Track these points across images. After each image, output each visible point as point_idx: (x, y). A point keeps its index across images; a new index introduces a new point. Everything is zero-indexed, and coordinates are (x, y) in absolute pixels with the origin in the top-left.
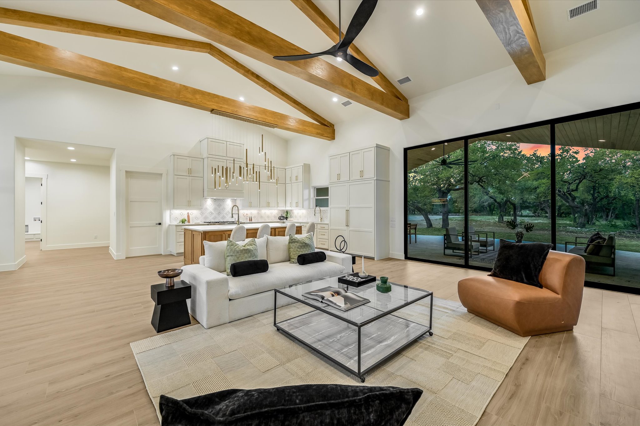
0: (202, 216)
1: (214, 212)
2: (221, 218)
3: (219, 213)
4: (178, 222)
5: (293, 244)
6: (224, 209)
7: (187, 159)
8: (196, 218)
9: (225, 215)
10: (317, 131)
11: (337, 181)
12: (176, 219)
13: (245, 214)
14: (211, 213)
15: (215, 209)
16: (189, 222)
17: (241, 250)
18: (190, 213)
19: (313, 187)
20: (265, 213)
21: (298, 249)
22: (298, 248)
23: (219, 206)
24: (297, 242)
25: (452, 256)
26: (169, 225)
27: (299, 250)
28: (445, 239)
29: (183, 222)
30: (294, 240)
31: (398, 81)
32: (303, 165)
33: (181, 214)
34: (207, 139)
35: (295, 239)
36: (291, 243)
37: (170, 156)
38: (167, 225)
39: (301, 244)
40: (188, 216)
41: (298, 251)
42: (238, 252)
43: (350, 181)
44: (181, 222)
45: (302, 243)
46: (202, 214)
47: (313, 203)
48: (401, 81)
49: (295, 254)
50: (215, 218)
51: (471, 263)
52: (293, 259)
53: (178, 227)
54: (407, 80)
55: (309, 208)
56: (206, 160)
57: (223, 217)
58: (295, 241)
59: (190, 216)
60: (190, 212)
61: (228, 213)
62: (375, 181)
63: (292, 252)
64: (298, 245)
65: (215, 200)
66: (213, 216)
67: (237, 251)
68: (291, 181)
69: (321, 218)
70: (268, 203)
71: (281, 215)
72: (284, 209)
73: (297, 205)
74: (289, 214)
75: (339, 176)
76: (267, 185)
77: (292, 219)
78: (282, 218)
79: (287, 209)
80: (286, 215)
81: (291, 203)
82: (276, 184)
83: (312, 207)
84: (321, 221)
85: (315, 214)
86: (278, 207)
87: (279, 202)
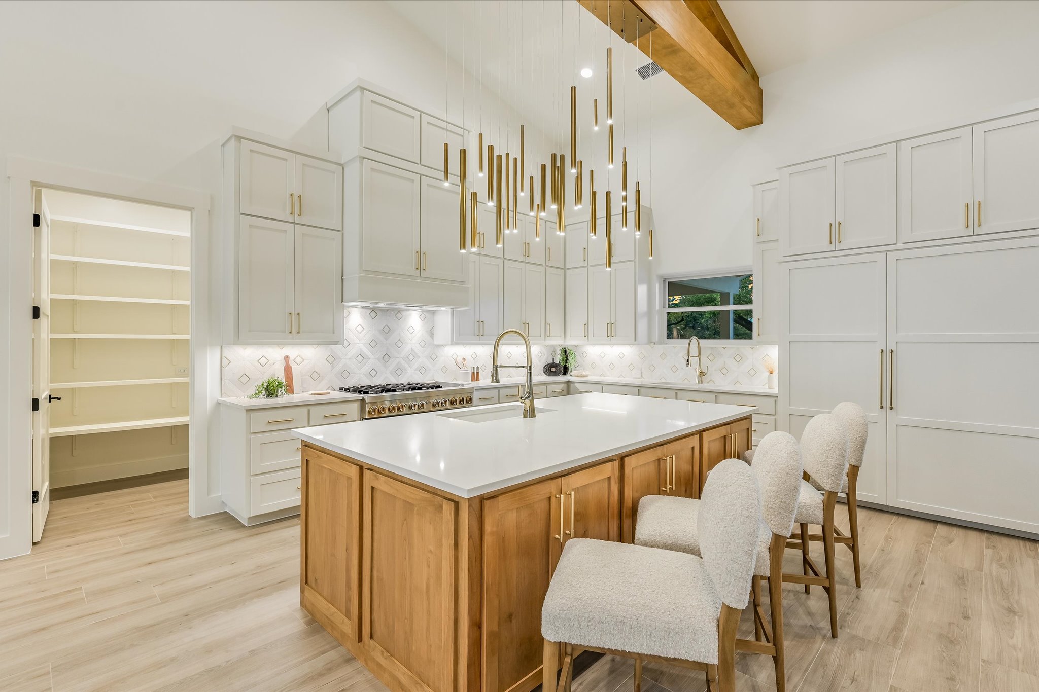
0: (333, 367)
1: (369, 354)
2: (391, 373)
3: (386, 358)
4: (253, 391)
6: (399, 343)
7: (286, 160)
8: (315, 375)
9: (403, 363)
11: (828, 247)
12: (245, 379)
13: (460, 360)
14: (360, 358)
15: (374, 344)
16: (290, 389)
18: (291, 359)
19: (660, 277)
20: (509, 355)
23: (387, 332)
26: (219, 404)
29: (270, 390)
33: (263, 361)
34: (358, 93)
37: (223, 145)
38: (209, 405)
40: (288, 370)
43: (900, 246)
44: (264, 392)
46: (333, 360)
47: (660, 325)
50: (373, 373)
53: (254, 415)
56: (353, 173)
57: (399, 370)
59: (294, 367)
60: (293, 352)
61: (411, 357)
65: (373, 314)
66: (366, 368)
68: (586, 260)
69: (702, 373)
70: (524, 323)
71: (551, 362)
72: (558, 342)
73: (612, 333)
74: (573, 356)
75: (836, 232)
76: (521, 269)
77: (584, 373)
78: (553, 369)
79: (569, 343)
80: (563, 359)
81: (587, 325)
82: (542, 269)
83: (657, 339)
84: (702, 383)
85: (688, 361)
86: (547, 338)
87: (549, 324)
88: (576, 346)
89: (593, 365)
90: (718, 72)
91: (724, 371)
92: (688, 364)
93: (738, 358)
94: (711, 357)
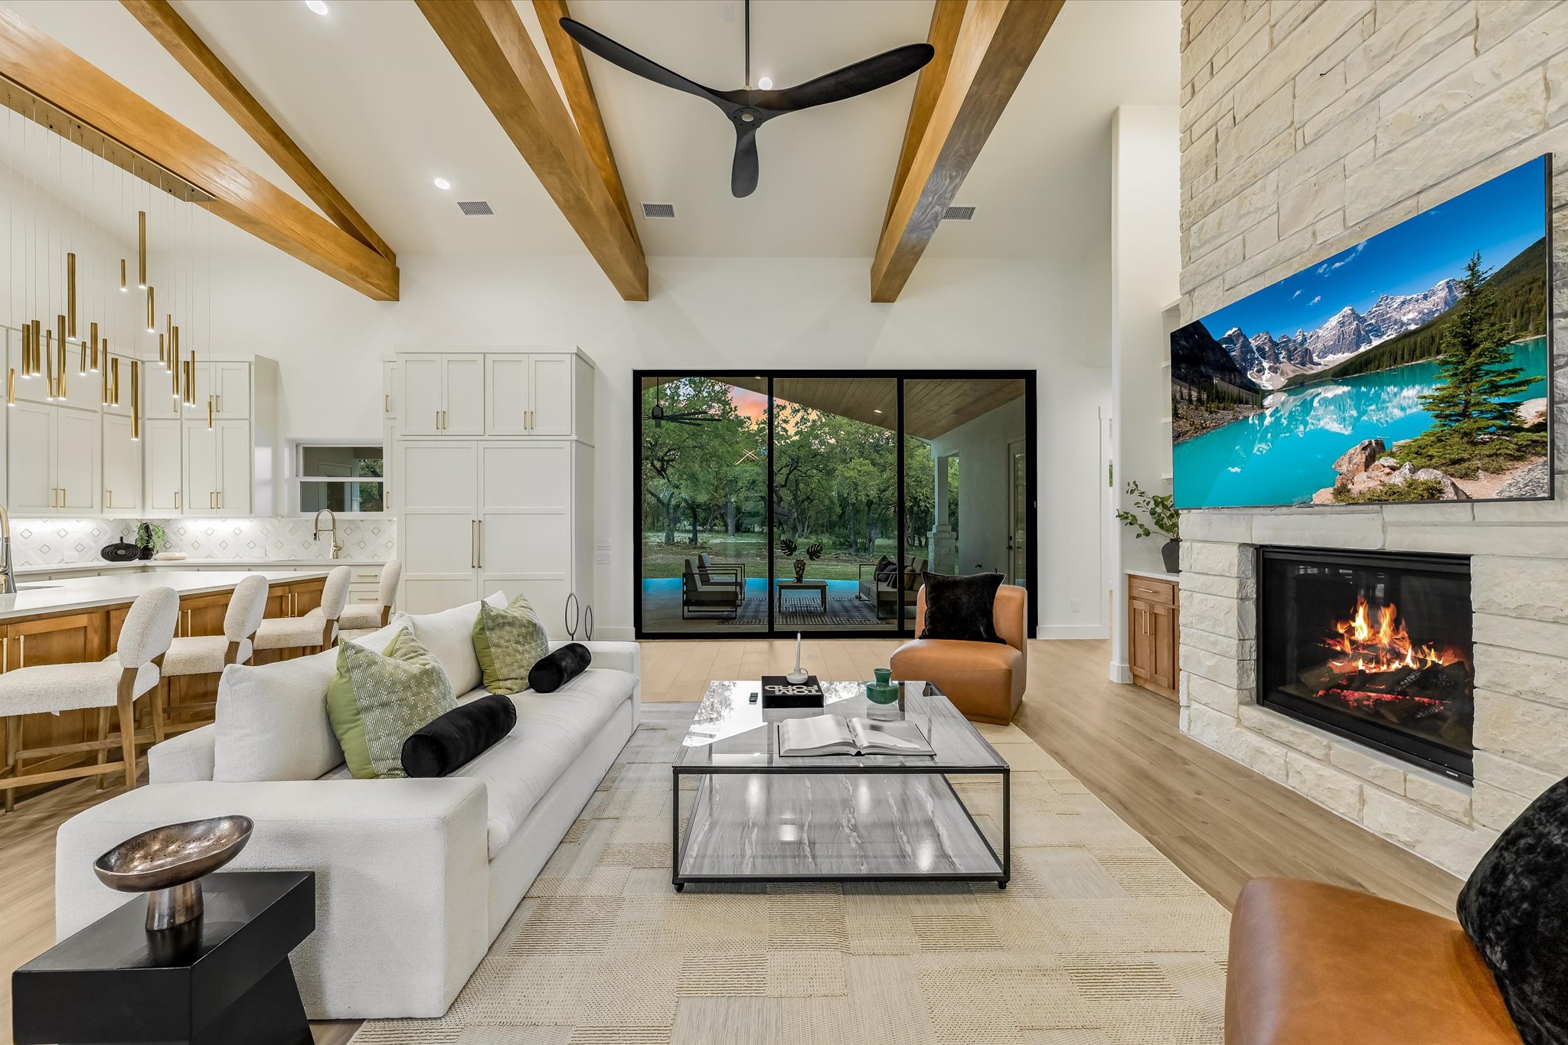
5: (498, 632)
10: (350, 259)
11: (434, 431)
17: (414, 677)
19: (290, 441)
21: (519, 646)
22: (518, 642)
24: (511, 624)
25: (696, 621)
27: (520, 648)
28: (684, 584)
30: (501, 621)
31: (645, 206)
32: (252, 359)
35: (503, 617)
36: (489, 629)
39: (524, 630)
41: (518, 652)
42: (407, 687)
43: (486, 437)
45: (525, 626)
47: (291, 495)
48: (651, 210)
49: (512, 664)
51: (777, 628)
52: (506, 680)
54: (667, 210)
55: (275, 514)
58: (504, 623)
62: (574, 445)
63: (498, 658)
64: (515, 631)
67: (401, 682)
68: (179, 410)
69: (338, 548)
70: (56, 490)
71: (119, 542)
72: (135, 515)
73: (218, 504)
74: (160, 533)
75: (442, 419)
76: (49, 414)
77: (178, 555)
78: (121, 552)
79: (151, 515)
80: (142, 539)
81: (180, 493)
82: (98, 416)
83: (286, 512)
84: (337, 558)
85: (315, 535)
86: (105, 509)
87: (110, 492)
88: (168, 521)
89: (196, 545)
90: (323, 248)
91: (362, 545)
92: (315, 538)
93: (376, 531)
94: (348, 531)
